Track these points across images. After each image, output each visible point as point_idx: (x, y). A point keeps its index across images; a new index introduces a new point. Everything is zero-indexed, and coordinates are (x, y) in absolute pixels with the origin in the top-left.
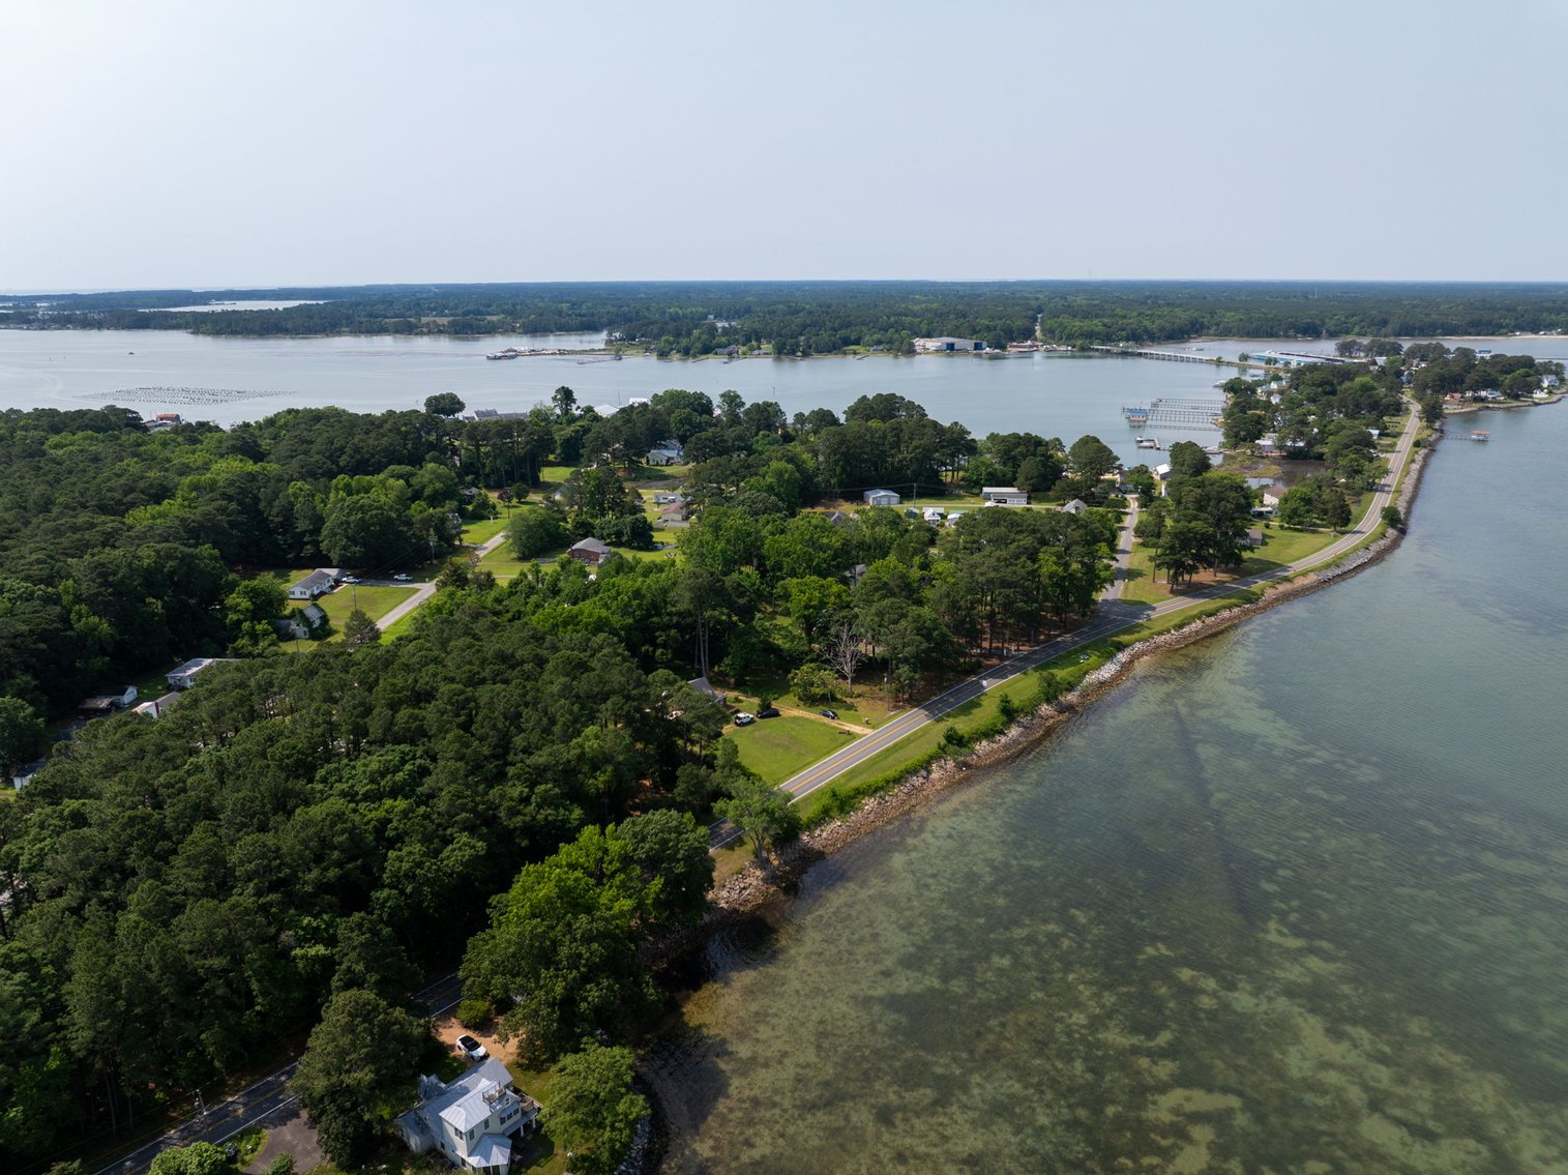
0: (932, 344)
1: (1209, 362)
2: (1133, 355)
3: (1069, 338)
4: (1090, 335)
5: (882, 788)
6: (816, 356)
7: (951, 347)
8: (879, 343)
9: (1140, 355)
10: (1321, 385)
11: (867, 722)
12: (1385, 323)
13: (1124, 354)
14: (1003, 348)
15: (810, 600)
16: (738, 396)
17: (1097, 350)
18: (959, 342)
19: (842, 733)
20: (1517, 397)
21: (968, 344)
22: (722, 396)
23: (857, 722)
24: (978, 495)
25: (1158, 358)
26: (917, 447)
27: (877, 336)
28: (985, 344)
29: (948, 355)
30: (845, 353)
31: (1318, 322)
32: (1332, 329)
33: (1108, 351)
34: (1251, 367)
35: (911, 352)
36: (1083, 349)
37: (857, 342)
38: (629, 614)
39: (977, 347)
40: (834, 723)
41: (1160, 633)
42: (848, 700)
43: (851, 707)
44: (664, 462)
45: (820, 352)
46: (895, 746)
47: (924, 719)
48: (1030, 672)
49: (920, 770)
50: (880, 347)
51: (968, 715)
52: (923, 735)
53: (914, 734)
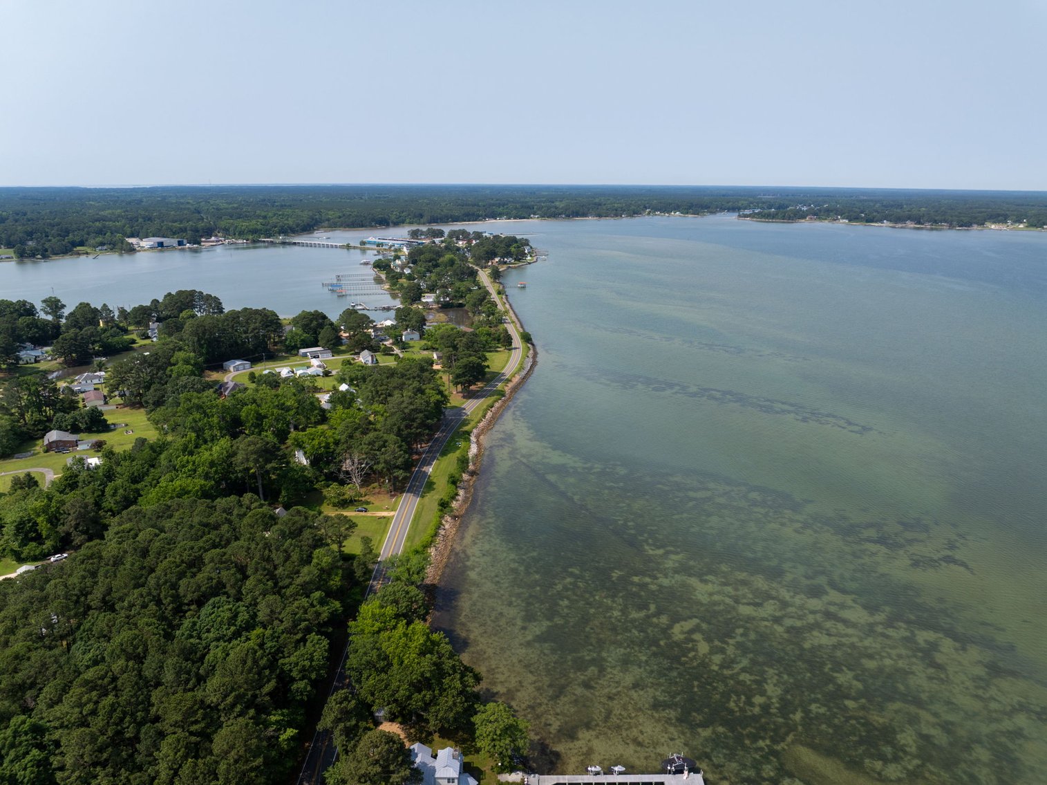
0: (146, 243)
1: (343, 247)
2: (289, 244)
3: (241, 234)
4: (254, 231)
5: (432, 542)
6: (54, 257)
7: (161, 244)
8: (102, 244)
9: (295, 244)
11: (387, 509)
12: (421, 216)
13: (284, 244)
14: (199, 243)
16: (59, 301)
17: (264, 241)
18: (166, 241)
19: (380, 518)
20: (519, 260)
21: (173, 241)
23: (381, 509)
24: (296, 355)
25: (303, 245)
27: (99, 239)
28: (185, 241)
29: (161, 251)
30: (78, 254)
31: (387, 217)
32: (395, 220)
33: (272, 242)
34: (369, 249)
35: (131, 250)
36: (254, 242)
37: (82, 244)
39: (180, 243)
40: (369, 514)
41: (479, 422)
42: (363, 499)
43: (368, 503)
44: (33, 361)
45: (56, 254)
46: (415, 516)
47: (415, 498)
48: (440, 458)
49: (439, 526)
50: (105, 247)
51: (434, 489)
52: (423, 507)
53: (418, 507)
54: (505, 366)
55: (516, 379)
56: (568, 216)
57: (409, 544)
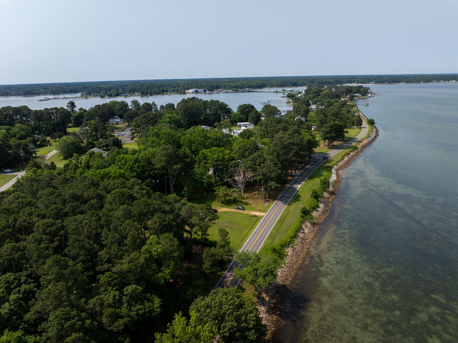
0: (191, 91)
1: (274, 92)
2: (251, 92)
3: (231, 88)
4: (237, 87)
5: (290, 242)
6: (154, 95)
7: (197, 91)
8: (174, 91)
9: (253, 91)
10: (315, 93)
11: (260, 210)
12: (314, 82)
13: (248, 91)
14: (212, 91)
15: (218, 157)
16: (138, 102)
17: (240, 91)
18: (199, 90)
19: (252, 216)
20: (364, 95)
21: (202, 90)
22: (132, 102)
23: (255, 210)
24: (236, 126)
25: (258, 92)
26: (214, 109)
27: (173, 89)
28: (207, 90)
30: (164, 94)
31: (297, 82)
32: (301, 84)
33: (244, 91)
35: (185, 93)
36: (236, 91)
37: (167, 91)
38: (134, 171)
39: (205, 91)
40: (245, 212)
41: (340, 161)
42: (244, 201)
43: (247, 204)
44: (115, 123)
45: (156, 94)
46: (280, 219)
47: (283, 205)
48: (307, 180)
49: (299, 229)
50: (175, 92)
51: (299, 200)
52: (288, 213)
53: (284, 212)
54: (357, 135)
55: (365, 142)
56: (390, 83)
57: (270, 241)
